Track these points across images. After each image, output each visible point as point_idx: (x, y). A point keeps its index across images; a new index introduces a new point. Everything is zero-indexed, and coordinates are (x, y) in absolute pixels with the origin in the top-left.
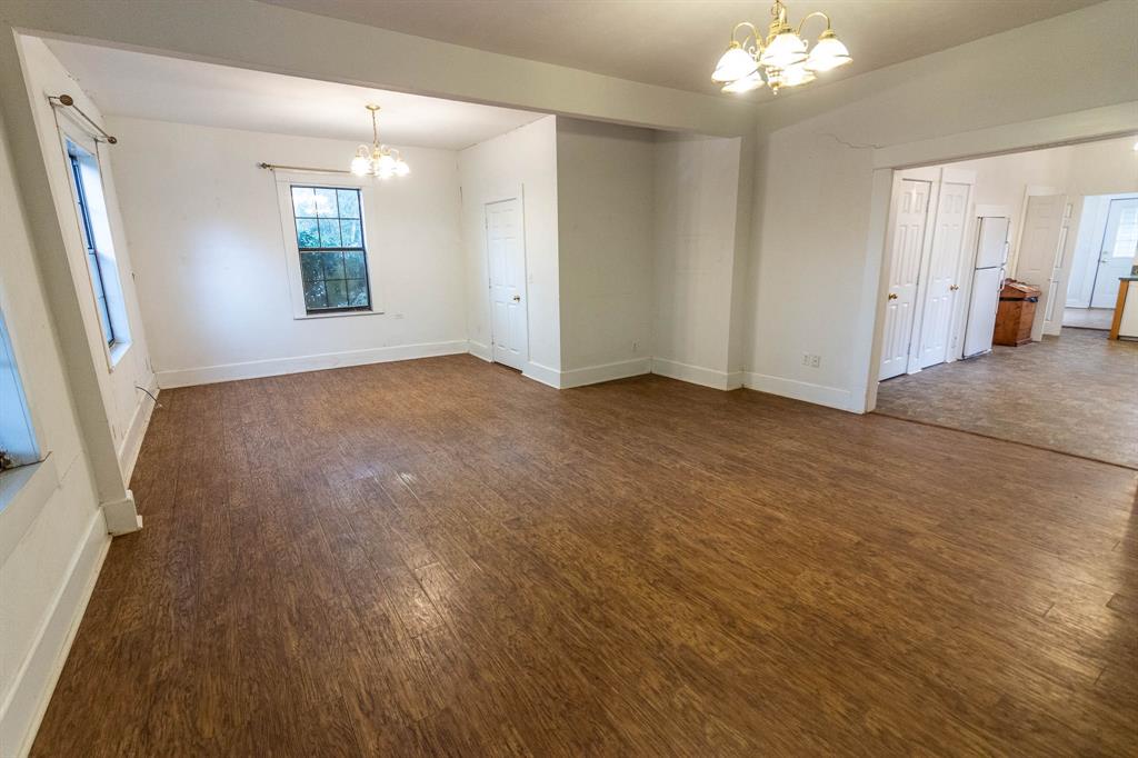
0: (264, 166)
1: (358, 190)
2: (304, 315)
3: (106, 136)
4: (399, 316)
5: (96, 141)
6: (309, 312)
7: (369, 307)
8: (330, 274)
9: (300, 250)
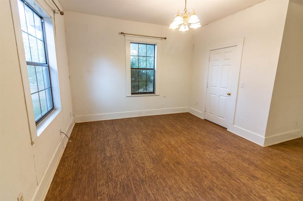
0: (122, 33)
1: (154, 45)
2: (130, 95)
3: (59, 10)
4: (165, 97)
5: (54, 12)
6: (132, 94)
7: (153, 92)
8: (141, 78)
9: (132, 68)
